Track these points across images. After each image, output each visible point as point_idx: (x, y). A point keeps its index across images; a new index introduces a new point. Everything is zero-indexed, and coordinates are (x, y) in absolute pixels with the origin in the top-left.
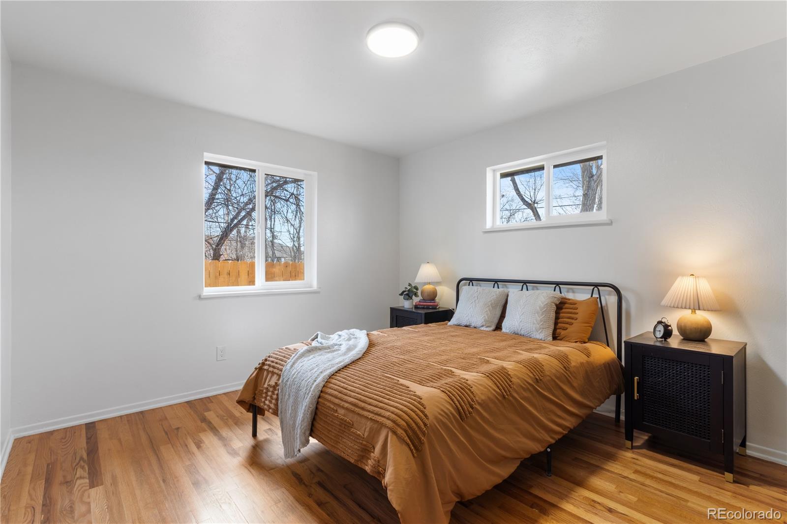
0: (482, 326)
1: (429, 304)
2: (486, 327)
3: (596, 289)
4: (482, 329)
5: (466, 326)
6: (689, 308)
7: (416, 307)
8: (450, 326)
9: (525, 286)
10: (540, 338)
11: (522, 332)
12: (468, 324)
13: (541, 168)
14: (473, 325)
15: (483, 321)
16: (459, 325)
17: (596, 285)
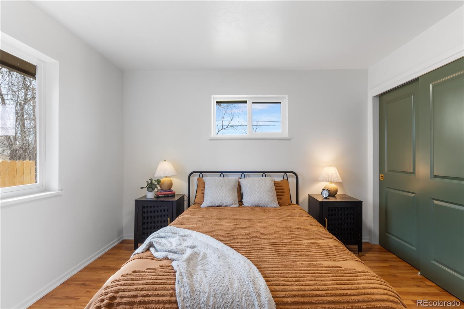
0: (232, 204)
1: (169, 193)
2: (235, 205)
3: (285, 174)
4: (232, 206)
5: (219, 206)
6: (328, 181)
7: (158, 197)
8: (204, 208)
9: (243, 175)
10: (274, 206)
11: (261, 205)
12: (221, 204)
13: (245, 102)
14: (225, 204)
15: (232, 200)
16: (212, 206)
17: (285, 172)
